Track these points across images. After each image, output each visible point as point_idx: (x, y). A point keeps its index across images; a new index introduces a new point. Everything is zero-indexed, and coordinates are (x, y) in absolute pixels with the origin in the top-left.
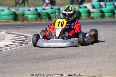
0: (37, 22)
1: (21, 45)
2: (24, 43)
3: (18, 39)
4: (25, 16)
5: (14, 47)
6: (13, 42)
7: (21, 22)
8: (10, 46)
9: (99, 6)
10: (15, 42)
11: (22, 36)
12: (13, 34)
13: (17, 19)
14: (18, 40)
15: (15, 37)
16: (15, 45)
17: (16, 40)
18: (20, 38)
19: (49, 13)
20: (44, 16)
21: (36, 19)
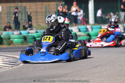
0: (24, 46)
1: (12, 67)
2: (15, 65)
3: (9, 60)
4: (11, 39)
5: (6, 69)
6: (4, 64)
7: (8, 46)
8: (2, 68)
9: (85, 30)
10: (6, 64)
11: (13, 58)
12: (4, 56)
13: (3, 43)
14: (10, 62)
15: (7, 59)
16: (7, 66)
17: (7, 62)
18: (11, 60)
19: (35, 36)
20: (30, 40)
21: (22, 43)
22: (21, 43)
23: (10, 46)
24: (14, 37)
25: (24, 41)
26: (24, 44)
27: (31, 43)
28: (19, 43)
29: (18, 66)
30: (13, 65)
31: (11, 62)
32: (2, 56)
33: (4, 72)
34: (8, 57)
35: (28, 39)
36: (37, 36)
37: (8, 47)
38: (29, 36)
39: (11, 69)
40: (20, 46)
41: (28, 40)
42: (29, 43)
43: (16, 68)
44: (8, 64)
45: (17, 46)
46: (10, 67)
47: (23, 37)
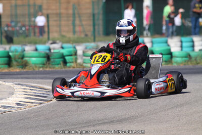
0: (48, 69)
1: (41, 104)
3: (35, 93)
4: (25, 59)
5: (31, 107)
6: (28, 98)
8: (24, 105)
10: (30, 98)
11: (41, 88)
12: (27, 86)
13: (11, 64)
14: (36, 96)
15: (31, 91)
16: (32, 103)
17: (32, 95)
18: (38, 92)
19: (65, 54)
20: (57, 60)
21: (44, 64)
22: (41, 66)
23: (25, 70)
24: (31, 55)
25: (46, 62)
26: (46, 66)
27: (58, 64)
28: (37, 64)
29: (49, 103)
30: (41, 100)
31: (38, 96)
32: (22, 85)
33: (28, 111)
34: (32, 87)
35: (54, 59)
36: (68, 54)
37: (22, 71)
38: (54, 54)
39: (40, 108)
40: (41, 69)
41: (52, 60)
42: (55, 65)
43: (48, 105)
44: (33, 99)
45: (37, 70)
46: (37, 103)
47: (45, 55)
